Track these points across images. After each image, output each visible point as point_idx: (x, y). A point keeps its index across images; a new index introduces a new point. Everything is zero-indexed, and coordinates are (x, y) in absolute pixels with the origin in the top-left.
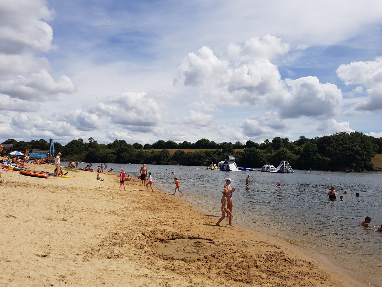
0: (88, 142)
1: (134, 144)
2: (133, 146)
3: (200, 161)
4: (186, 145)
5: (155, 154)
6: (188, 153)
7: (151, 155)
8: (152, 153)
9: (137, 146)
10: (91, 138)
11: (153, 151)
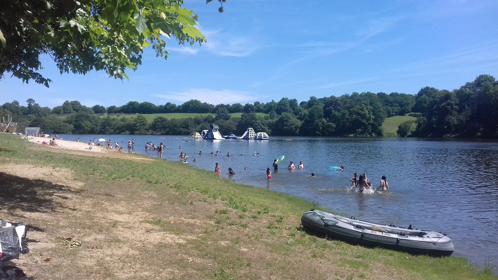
0: (26, 105)
1: (93, 107)
2: (91, 109)
3: (187, 130)
4: (169, 108)
5: (128, 122)
6: (171, 120)
7: (123, 123)
8: (123, 120)
9: (98, 110)
10: (29, 99)
11: (124, 118)
